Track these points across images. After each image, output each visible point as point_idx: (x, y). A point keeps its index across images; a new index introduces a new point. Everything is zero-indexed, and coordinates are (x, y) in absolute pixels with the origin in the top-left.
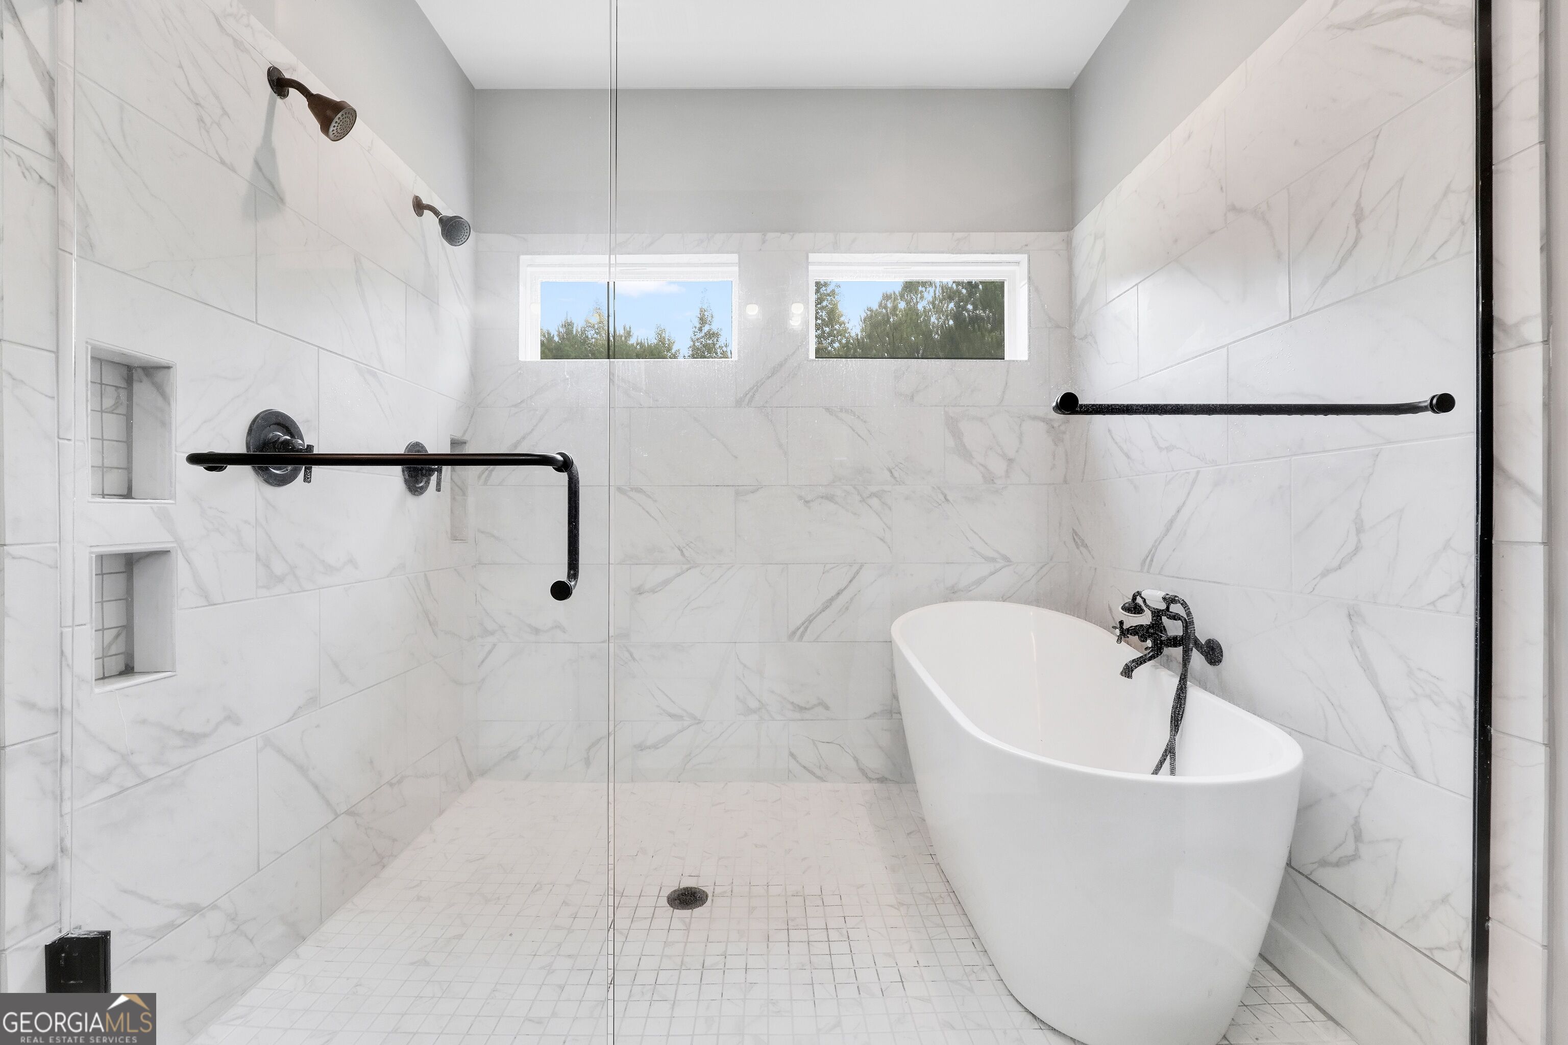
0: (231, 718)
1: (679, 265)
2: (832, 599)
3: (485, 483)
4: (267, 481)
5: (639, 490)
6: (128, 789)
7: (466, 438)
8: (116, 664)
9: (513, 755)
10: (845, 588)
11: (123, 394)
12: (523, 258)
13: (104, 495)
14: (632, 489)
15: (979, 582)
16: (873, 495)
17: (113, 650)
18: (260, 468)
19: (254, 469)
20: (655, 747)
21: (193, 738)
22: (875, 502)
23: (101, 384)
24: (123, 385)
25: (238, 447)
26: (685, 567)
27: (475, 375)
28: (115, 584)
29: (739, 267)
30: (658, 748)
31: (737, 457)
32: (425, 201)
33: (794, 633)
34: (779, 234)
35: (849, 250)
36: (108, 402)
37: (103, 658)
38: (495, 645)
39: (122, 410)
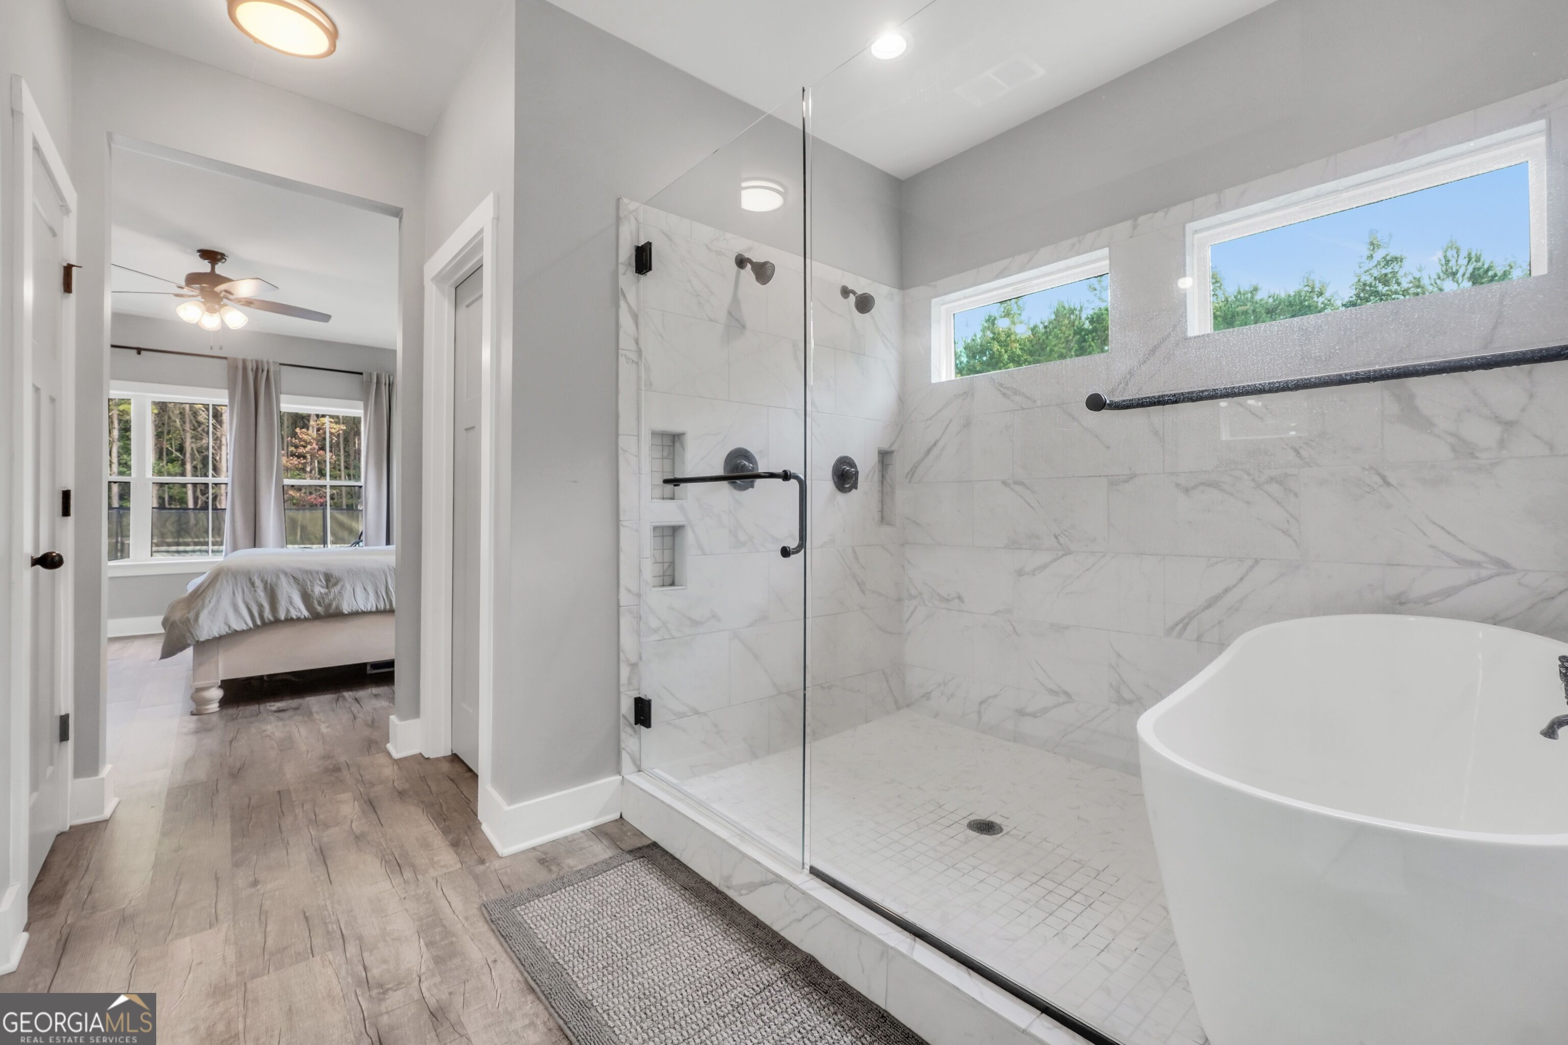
0: (714, 616)
1: (1051, 273)
2: (1217, 598)
3: (910, 482)
4: (735, 488)
5: (1022, 484)
6: (665, 639)
7: (894, 448)
8: (668, 580)
9: (927, 696)
10: (1234, 586)
11: (672, 448)
12: (934, 301)
13: (663, 499)
14: (1015, 483)
15: (1449, 592)
16: (1272, 479)
17: (668, 573)
18: (733, 482)
19: (729, 483)
20: (1034, 715)
21: (695, 623)
22: (1274, 488)
23: (662, 445)
24: (672, 444)
25: (720, 472)
26: (1061, 553)
27: (902, 400)
28: (668, 540)
29: (1110, 260)
30: (1037, 717)
31: (1109, 448)
32: (850, 287)
33: (1172, 628)
34: (1151, 215)
35: (1237, 205)
36: (665, 454)
37: (663, 576)
38: (916, 608)
39: (671, 457)
